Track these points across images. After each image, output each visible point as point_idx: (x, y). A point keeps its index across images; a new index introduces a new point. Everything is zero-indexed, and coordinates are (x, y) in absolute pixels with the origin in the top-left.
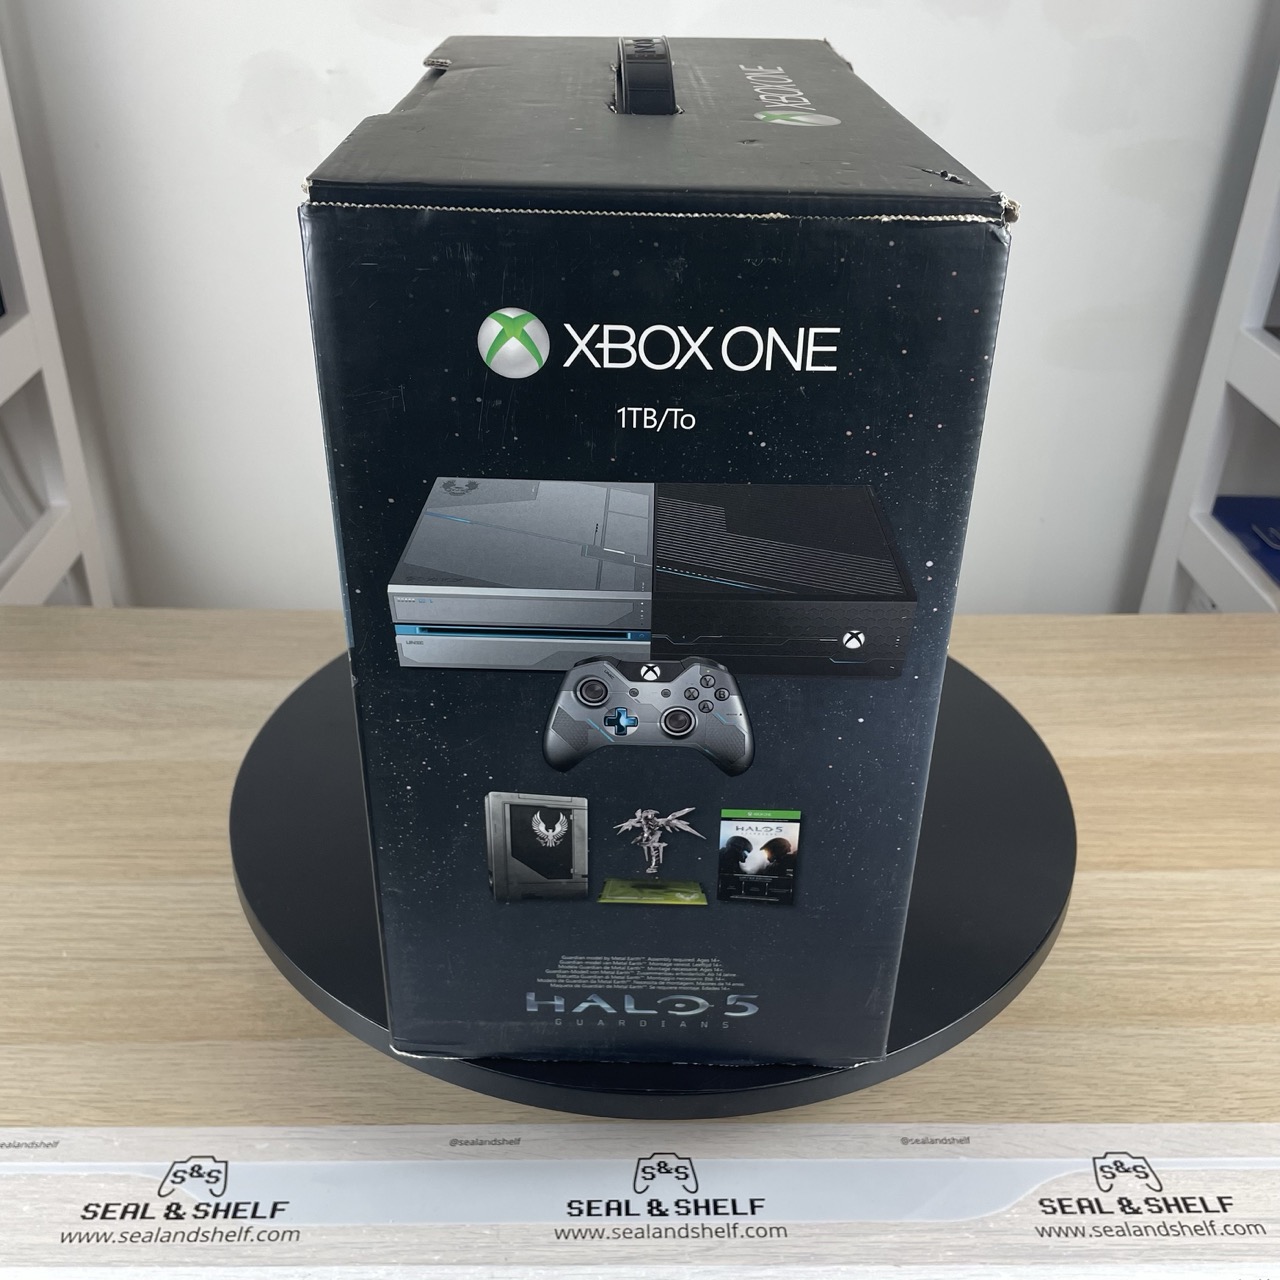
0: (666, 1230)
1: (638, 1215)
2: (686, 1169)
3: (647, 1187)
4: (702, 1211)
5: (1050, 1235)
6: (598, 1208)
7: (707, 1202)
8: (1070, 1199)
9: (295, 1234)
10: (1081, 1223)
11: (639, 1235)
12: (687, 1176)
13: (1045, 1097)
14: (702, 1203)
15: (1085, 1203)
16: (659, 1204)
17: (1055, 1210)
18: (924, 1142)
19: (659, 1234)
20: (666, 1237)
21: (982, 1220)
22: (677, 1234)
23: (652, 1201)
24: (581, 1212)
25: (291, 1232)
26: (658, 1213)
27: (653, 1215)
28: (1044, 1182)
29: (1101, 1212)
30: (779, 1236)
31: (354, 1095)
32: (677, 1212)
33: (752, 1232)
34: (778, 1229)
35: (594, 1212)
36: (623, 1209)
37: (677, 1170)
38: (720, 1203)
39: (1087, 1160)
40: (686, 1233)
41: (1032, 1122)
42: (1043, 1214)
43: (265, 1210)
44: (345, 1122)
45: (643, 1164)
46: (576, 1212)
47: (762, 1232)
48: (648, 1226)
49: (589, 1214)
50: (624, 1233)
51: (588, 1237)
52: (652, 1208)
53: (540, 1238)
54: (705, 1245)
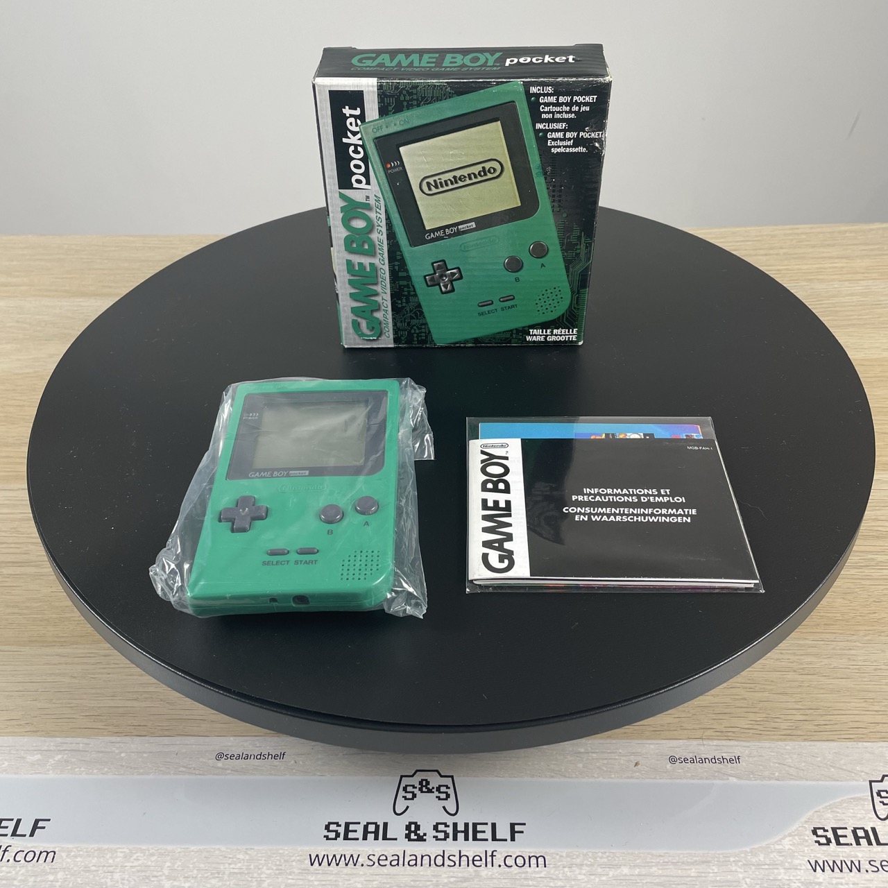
0: (422, 857)
1: (396, 839)
2: (448, 788)
3: (408, 807)
4: (461, 836)
5: (823, 871)
6: (356, 831)
7: (466, 825)
8: (846, 828)
9: (51, 855)
10: (857, 856)
11: (394, 863)
12: (448, 796)
13: (819, 712)
14: (461, 827)
15: (861, 833)
16: (418, 827)
17: (829, 841)
18: (693, 761)
19: (416, 861)
20: (422, 865)
21: (751, 852)
22: (432, 862)
23: (411, 823)
24: (338, 835)
25: (48, 853)
26: (416, 837)
27: (410, 840)
28: (817, 809)
29: (878, 843)
30: (538, 866)
31: (129, 704)
32: (434, 837)
33: (510, 861)
34: (537, 858)
35: (351, 835)
36: (379, 832)
37: (438, 789)
38: (479, 828)
39: (864, 783)
40: (441, 861)
41: (805, 740)
42: (817, 844)
43: (25, 828)
44: (117, 734)
45: (405, 781)
46: (332, 835)
47: (520, 861)
48: (404, 851)
49: (346, 838)
50: (379, 860)
51: (342, 863)
52: (410, 832)
53: (294, 863)
54: (460, 875)
